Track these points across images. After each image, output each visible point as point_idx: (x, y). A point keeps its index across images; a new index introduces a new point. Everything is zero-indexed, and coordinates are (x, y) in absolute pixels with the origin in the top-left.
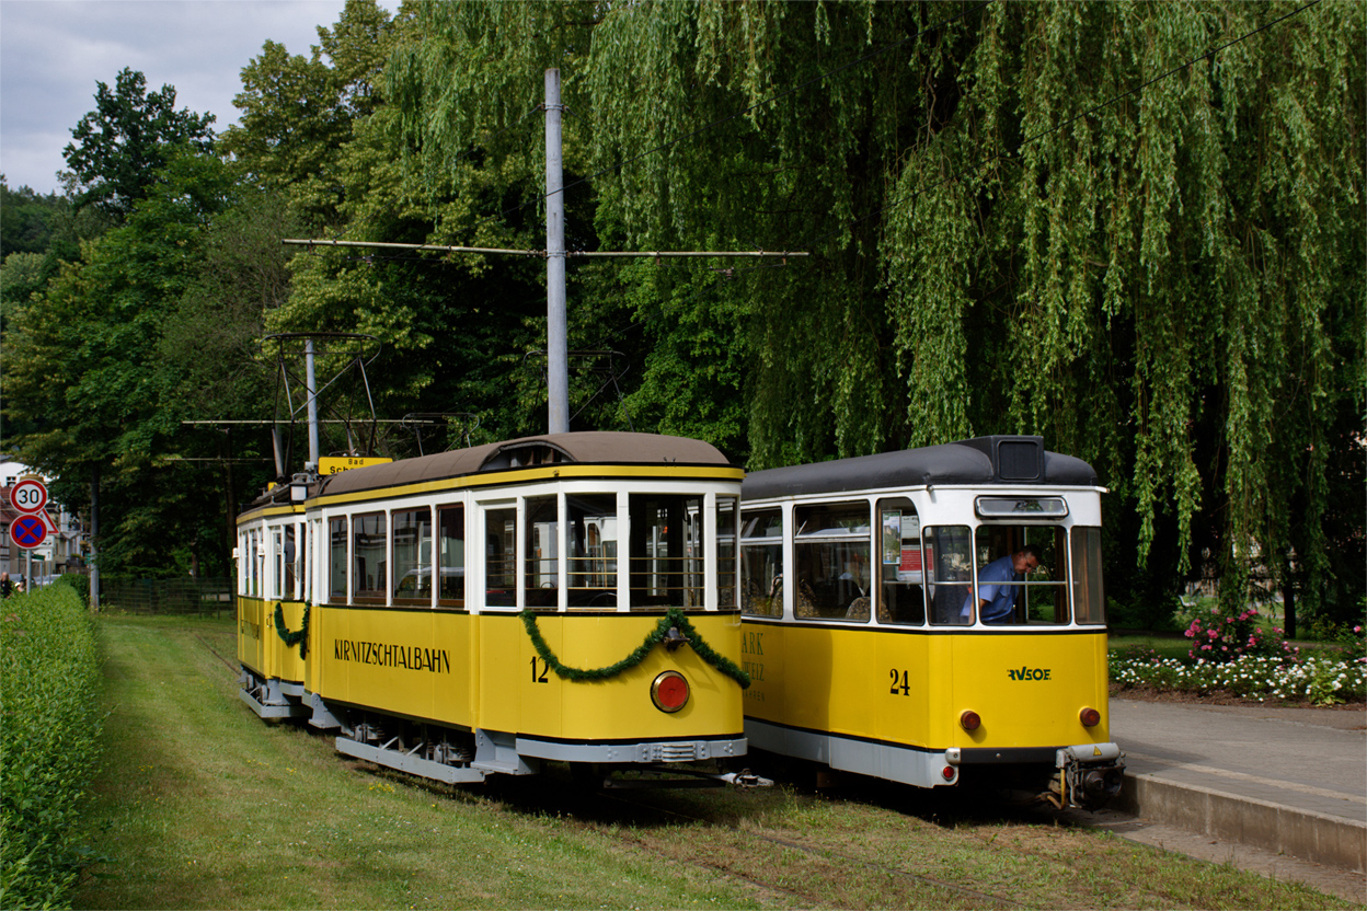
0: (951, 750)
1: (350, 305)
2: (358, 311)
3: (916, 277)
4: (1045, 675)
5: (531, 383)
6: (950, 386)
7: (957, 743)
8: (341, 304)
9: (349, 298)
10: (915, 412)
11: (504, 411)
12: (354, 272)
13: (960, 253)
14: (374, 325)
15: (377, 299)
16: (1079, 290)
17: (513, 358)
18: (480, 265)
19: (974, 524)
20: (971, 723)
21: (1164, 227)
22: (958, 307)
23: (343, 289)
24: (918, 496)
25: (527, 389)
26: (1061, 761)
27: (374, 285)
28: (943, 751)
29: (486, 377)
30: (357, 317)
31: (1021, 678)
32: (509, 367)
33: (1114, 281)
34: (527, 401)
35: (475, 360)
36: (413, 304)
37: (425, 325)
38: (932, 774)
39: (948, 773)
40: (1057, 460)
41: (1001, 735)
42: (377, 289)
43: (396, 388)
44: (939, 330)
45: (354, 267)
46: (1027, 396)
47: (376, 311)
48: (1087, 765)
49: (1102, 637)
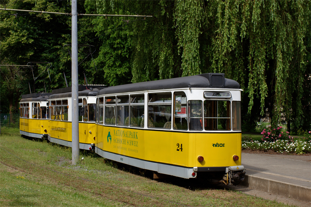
0: (195, 168)
1: (8, 29)
2: (10, 31)
3: (185, 24)
4: (223, 145)
5: (64, 54)
6: (194, 58)
7: (196, 165)
8: (5, 29)
9: (7, 27)
10: (184, 66)
11: (55, 63)
12: (9, 19)
13: (198, 17)
14: (15, 36)
15: (16, 27)
16: (234, 30)
17: (59, 47)
18: (49, 18)
19: (203, 100)
20: (201, 160)
21: (259, 11)
22: (197, 34)
23: (6, 25)
24: (187, 91)
25: (63, 56)
26: (227, 171)
27: (15, 23)
28: (192, 168)
29: (50, 52)
30: (10, 33)
31: (216, 146)
32: (57, 49)
33: (244, 27)
34: (63, 60)
35: (47, 47)
36: (28, 29)
37: (31, 36)
38: (189, 174)
39: (194, 174)
40: (228, 81)
41: (210, 163)
42: (16, 25)
43: (22, 55)
44: (191, 41)
45: (9, 17)
46: (217, 62)
47: (16, 31)
48: (235, 172)
49: (240, 134)
